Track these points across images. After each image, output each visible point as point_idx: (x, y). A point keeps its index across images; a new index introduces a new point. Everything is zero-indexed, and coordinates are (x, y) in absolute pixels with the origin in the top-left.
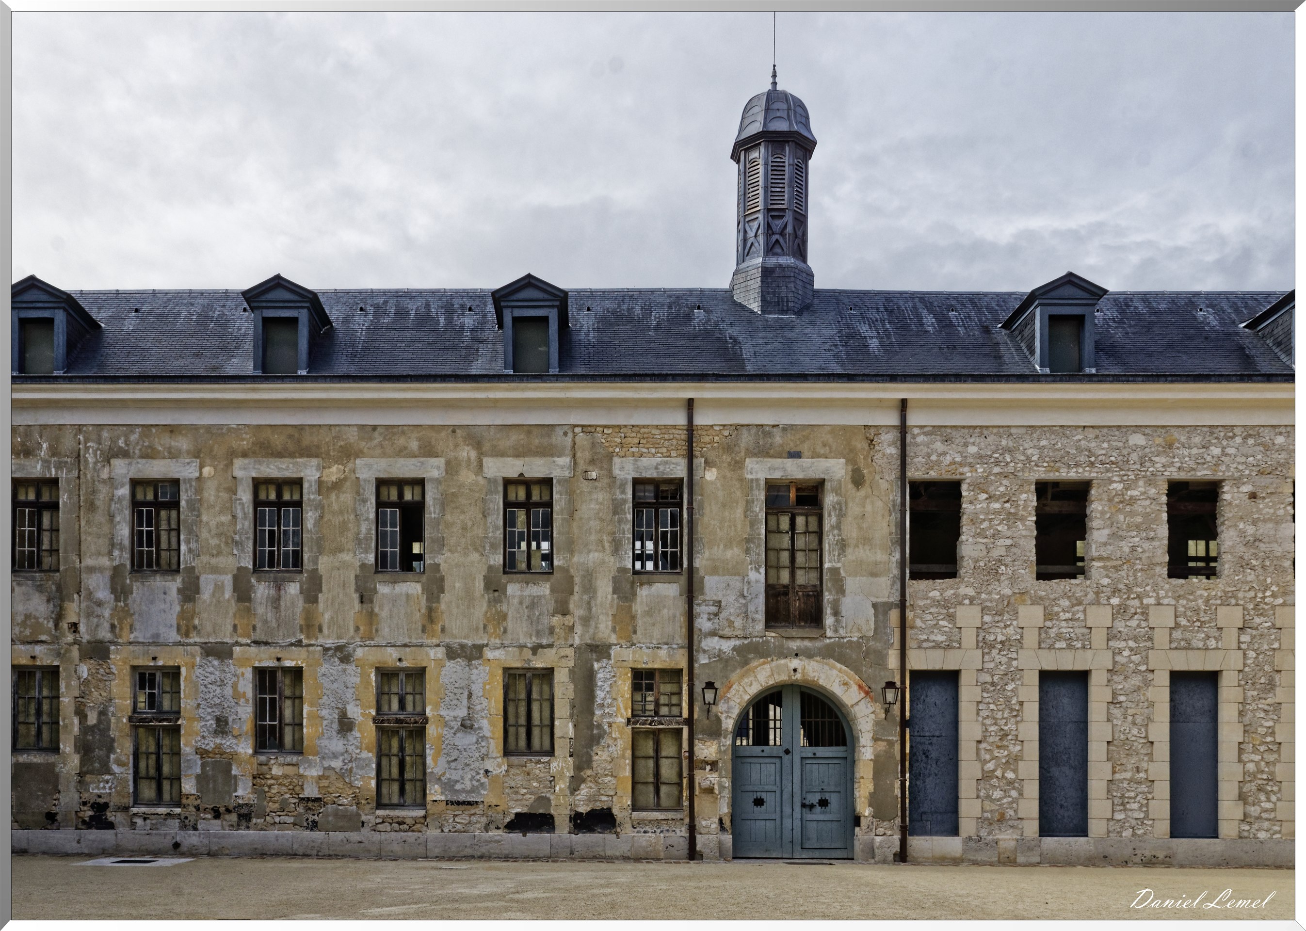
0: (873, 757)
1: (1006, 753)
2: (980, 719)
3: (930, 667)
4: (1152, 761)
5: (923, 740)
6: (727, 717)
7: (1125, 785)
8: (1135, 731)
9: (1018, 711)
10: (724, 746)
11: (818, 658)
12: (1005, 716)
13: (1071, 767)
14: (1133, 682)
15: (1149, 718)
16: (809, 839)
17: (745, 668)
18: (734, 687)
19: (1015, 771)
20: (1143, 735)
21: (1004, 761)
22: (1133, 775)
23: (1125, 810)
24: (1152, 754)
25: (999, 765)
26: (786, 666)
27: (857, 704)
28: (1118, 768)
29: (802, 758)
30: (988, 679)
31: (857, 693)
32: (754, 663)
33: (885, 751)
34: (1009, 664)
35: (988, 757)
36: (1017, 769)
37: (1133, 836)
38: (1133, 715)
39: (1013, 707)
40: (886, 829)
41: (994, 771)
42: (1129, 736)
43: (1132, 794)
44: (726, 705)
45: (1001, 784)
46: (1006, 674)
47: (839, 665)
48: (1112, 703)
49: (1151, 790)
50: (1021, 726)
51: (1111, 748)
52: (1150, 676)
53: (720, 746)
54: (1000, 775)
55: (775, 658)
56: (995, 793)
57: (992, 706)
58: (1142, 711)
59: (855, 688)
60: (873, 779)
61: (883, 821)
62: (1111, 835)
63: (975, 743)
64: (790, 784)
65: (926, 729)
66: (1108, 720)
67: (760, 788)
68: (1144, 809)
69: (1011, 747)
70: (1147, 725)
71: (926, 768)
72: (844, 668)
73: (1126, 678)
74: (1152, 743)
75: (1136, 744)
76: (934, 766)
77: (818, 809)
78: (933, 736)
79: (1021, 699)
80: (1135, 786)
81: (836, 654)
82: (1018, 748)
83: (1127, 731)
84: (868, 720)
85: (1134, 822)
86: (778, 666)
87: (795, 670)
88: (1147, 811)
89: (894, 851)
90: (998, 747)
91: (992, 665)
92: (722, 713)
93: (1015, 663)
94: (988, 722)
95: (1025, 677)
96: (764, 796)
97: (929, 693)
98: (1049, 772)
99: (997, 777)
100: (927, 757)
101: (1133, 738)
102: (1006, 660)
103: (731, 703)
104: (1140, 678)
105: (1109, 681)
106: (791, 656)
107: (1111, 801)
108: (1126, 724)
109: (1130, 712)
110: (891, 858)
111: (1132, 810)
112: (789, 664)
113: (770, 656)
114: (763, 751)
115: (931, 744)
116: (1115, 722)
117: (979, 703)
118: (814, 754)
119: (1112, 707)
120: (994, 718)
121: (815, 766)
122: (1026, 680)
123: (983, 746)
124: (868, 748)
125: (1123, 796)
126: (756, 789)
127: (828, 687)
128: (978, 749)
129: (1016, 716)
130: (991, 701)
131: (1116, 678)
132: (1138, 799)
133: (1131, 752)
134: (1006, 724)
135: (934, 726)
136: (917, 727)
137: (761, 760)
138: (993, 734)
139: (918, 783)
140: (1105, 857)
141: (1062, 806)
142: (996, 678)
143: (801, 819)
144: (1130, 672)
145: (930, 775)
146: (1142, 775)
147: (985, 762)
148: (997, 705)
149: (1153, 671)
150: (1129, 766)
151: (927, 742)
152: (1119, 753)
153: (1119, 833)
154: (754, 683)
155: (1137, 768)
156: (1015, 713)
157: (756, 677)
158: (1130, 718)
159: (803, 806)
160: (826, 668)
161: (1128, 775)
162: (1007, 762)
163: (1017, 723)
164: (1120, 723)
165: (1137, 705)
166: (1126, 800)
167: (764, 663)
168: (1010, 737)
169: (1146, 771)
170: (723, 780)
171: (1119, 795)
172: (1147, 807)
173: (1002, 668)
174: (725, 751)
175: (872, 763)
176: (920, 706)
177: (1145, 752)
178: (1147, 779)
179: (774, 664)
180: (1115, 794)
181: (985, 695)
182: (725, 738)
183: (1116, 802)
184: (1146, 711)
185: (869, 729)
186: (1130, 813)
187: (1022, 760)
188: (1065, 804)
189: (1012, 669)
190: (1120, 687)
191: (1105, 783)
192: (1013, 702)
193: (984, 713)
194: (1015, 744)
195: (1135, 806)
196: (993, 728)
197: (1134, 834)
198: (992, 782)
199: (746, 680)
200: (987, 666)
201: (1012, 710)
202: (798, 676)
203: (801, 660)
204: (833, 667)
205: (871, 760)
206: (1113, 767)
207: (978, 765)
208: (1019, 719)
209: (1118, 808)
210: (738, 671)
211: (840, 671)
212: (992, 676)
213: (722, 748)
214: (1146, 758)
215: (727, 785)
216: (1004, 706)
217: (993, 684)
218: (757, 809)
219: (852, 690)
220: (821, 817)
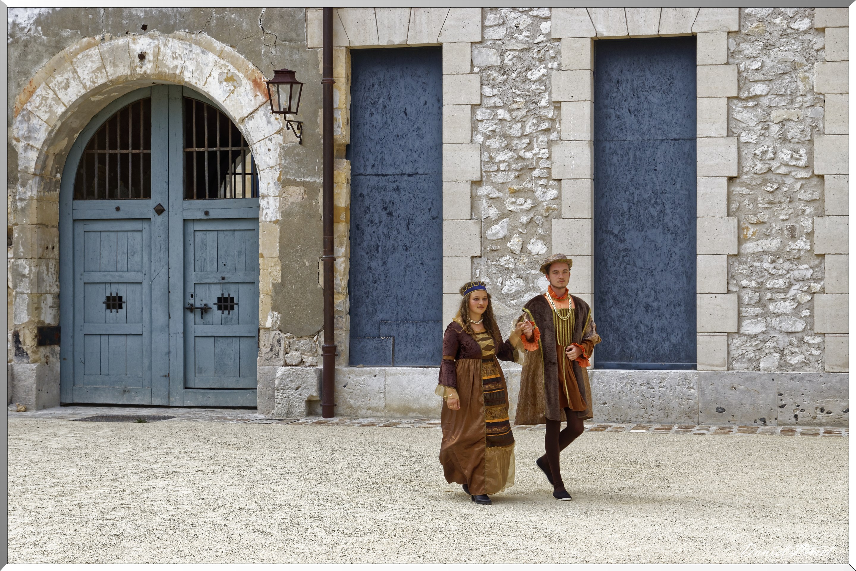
0: (279, 217)
1: (529, 204)
2: (479, 139)
3: (383, 42)
4: (821, 216)
5: (382, 182)
6: (27, 147)
7: (766, 265)
8: (785, 155)
9: (553, 120)
10: (21, 200)
11: (182, 33)
12: (528, 130)
13: (666, 229)
14: (781, 55)
15: (814, 128)
16: (201, 371)
17: (57, 56)
18: (38, 92)
19: (546, 239)
20: (802, 163)
21: (524, 219)
22: (784, 245)
23: (765, 315)
24: (822, 199)
25: (515, 227)
26: (127, 49)
27: (251, 115)
28: (752, 229)
29: (185, 221)
30: (494, 59)
31: (251, 96)
32: (73, 47)
33: (301, 205)
34: (534, 29)
35: (493, 212)
36: (550, 235)
37: (780, 367)
38: (782, 123)
39: (543, 112)
40: (303, 353)
41: (506, 239)
42: (774, 165)
43: (780, 283)
44: (25, 126)
45: (520, 264)
46: (529, 49)
47: (218, 45)
48: (737, 98)
49: (819, 275)
50: (557, 150)
51: (737, 189)
52: (817, 41)
53: (15, 201)
54: (517, 249)
55: (108, 36)
56: (508, 283)
57: (502, 113)
58: (801, 113)
59: (247, 85)
60: (280, 257)
61: (300, 338)
62: (736, 365)
63: (468, 186)
64: (164, 270)
65: (389, 160)
66: (730, 133)
67: (115, 277)
68: (806, 313)
69: (539, 192)
70: (811, 141)
71: (387, 236)
72: (228, 49)
73: (768, 47)
74: (821, 177)
75: (789, 181)
76: (403, 230)
77: (216, 314)
78: (403, 174)
79: (556, 97)
80: (787, 265)
81: (213, 23)
82: (552, 193)
83: (770, 155)
84: (270, 145)
85: (783, 340)
86: (112, 51)
87: (142, 57)
88: (812, 316)
89: (306, 395)
90: (515, 193)
91: (500, 33)
92: (18, 140)
93: (545, 26)
94: (494, 143)
95: (565, 53)
96: (122, 291)
97: (393, 92)
98: (622, 241)
99: (512, 252)
100: (390, 214)
101: (783, 170)
102: (529, 21)
103: (34, 121)
104: (797, 46)
105: (731, 54)
106: (134, 30)
107: (733, 298)
108: (769, 141)
109: (775, 115)
110: (301, 408)
111: (778, 315)
112: (132, 46)
113: (97, 31)
114: (118, 209)
115: (397, 189)
116: (744, 137)
117: (474, 107)
118: (207, 213)
119: (737, 106)
120: (506, 136)
121: (211, 236)
122: (566, 59)
123: (484, 190)
124: (271, 200)
125: (760, 288)
126: (108, 279)
127: (200, 86)
128: (474, 199)
129: (547, 131)
130: (499, 103)
131: (748, 49)
132: (793, 291)
133: (779, 196)
134: (529, 147)
135: (403, 155)
136: (371, 157)
137: (117, 226)
138: (503, 166)
139: (373, 264)
140: (720, 410)
141: (647, 308)
142: (508, 58)
143: (185, 334)
144: (776, 35)
145: (394, 249)
146: (802, 244)
147: (490, 222)
148: (510, 111)
149: (823, 30)
150: (776, 227)
151: (390, 186)
152: (754, 201)
153: (755, 363)
154: (73, 83)
155: (792, 229)
156: (546, 125)
157: (75, 71)
158: (775, 129)
159: (189, 309)
160: (197, 49)
161: (773, 244)
162: (531, 221)
163: (550, 144)
164: (753, 138)
165: (792, 101)
166: (769, 295)
167: (89, 46)
168: (536, 173)
169: (810, 235)
170: (21, 262)
171: (753, 284)
172: (811, 309)
173: (520, 37)
174: (23, 210)
175: (277, 228)
176: (377, 117)
177: (808, 197)
178: (811, 251)
179: (106, 46)
180: (744, 283)
181: (488, 91)
182: (24, 185)
183: (746, 300)
184: (810, 112)
185: (272, 163)
186: (775, 322)
187: (559, 217)
188: (655, 304)
189: (540, 38)
190: (756, 65)
191: (723, 261)
192: (543, 103)
193: (485, 128)
194: (546, 187)
195: (787, 307)
196: (502, 156)
197: (783, 365)
198: (502, 261)
199: (59, 78)
200: (490, 34)
201: (541, 119)
202: (148, 67)
203: (152, 37)
204: (207, 48)
205: (277, 222)
206: (740, 228)
207: (474, 228)
208: (554, 136)
209: (752, 311)
210: (45, 61)
211: (220, 54)
212: (502, 54)
213: (19, 205)
214: (809, 210)
215: (27, 271)
216: (524, 112)
217: (503, 69)
218: (112, 314)
219: (242, 89)
220: (222, 330)
